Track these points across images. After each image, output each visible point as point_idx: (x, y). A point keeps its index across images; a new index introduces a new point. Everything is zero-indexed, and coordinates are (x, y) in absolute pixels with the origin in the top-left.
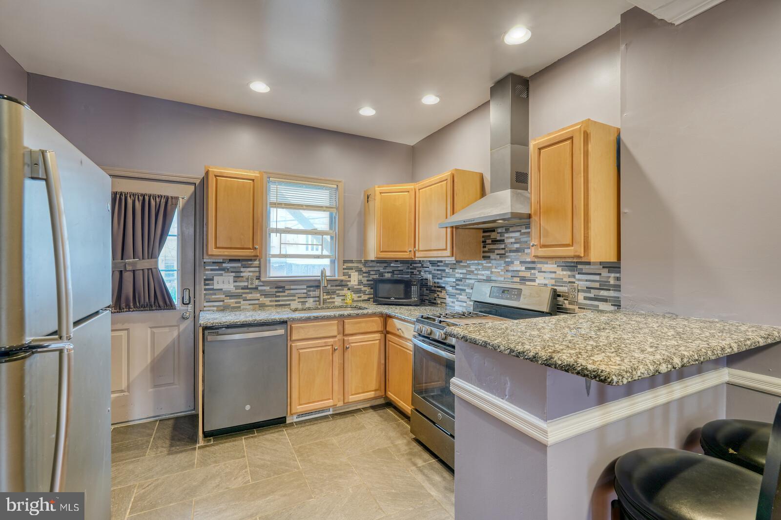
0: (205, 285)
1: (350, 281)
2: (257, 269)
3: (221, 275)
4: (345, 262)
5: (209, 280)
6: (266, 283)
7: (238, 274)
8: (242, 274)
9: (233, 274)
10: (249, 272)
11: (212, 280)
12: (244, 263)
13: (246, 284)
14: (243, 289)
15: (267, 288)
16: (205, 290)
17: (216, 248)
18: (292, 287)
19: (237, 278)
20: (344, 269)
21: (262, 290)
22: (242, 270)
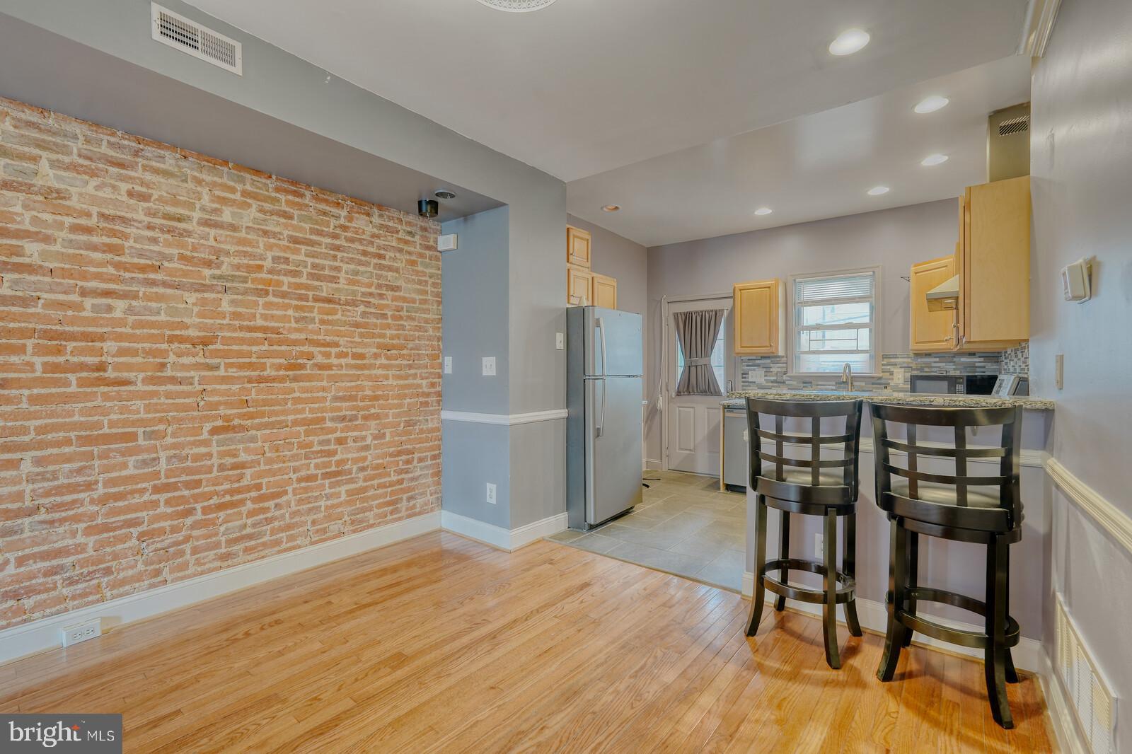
0: (743, 378)
1: (892, 379)
2: (785, 365)
3: (754, 370)
4: (884, 357)
5: (745, 374)
6: (792, 378)
7: (768, 370)
8: (771, 370)
9: (765, 370)
10: (778, 367)
11: (748, 374)
12: (773, 359)
13: (774, 378)
14: (772, 382)
15: (794, 383)
16: (743, 382)
17: (742, 347)
18: (820, 383)
19: (767, 373)
20: (883, 365)
21: (789, 385)
22: (772, 365)
